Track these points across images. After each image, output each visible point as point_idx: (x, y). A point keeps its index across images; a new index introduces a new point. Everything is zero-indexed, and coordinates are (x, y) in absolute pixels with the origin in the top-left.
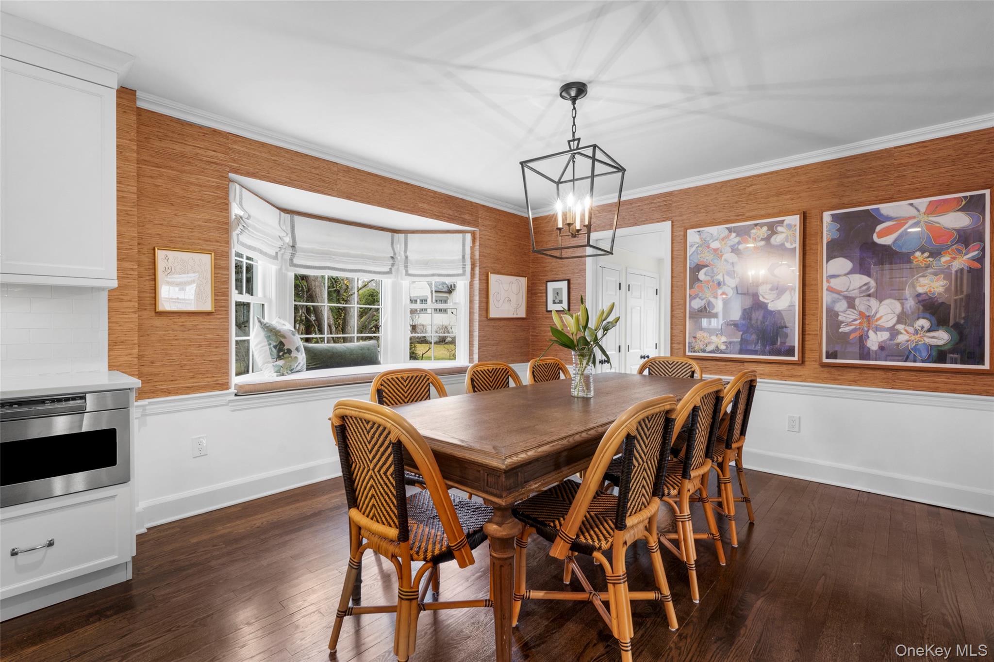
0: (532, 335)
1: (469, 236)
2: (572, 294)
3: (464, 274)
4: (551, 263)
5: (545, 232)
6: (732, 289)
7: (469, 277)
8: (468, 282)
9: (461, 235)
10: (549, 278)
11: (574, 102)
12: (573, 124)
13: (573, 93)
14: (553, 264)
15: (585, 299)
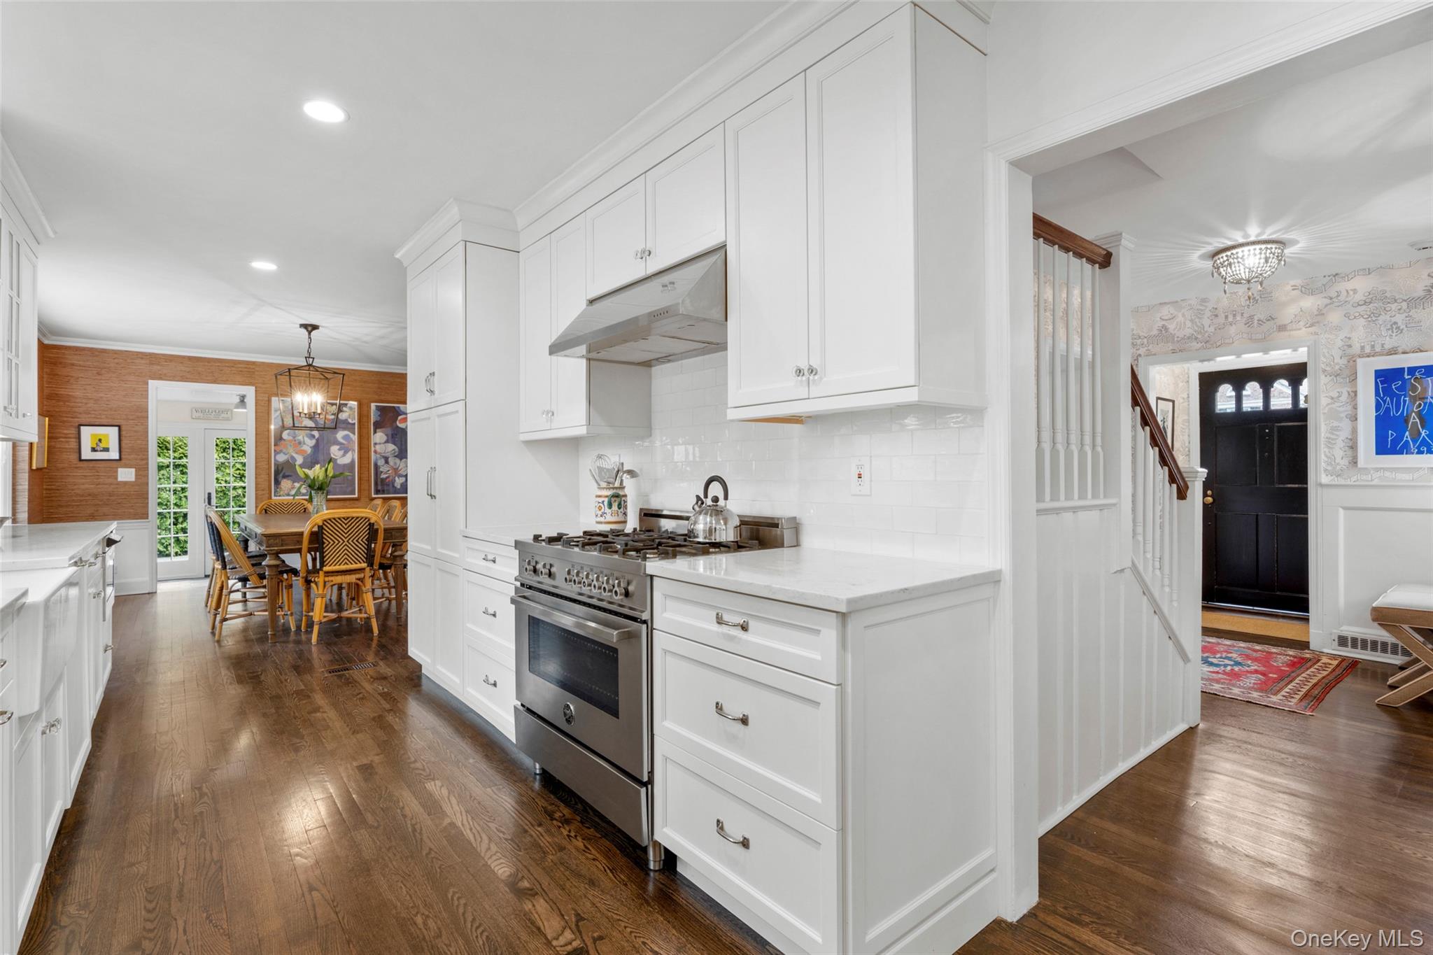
0: (47, 489)
2: (124, 442)
4: (87, 403)
10: (83, 422)
11: (310, 333)
12: (309, 347)
13: (310, 329)
14: (89, 405)
15: (148, 449)
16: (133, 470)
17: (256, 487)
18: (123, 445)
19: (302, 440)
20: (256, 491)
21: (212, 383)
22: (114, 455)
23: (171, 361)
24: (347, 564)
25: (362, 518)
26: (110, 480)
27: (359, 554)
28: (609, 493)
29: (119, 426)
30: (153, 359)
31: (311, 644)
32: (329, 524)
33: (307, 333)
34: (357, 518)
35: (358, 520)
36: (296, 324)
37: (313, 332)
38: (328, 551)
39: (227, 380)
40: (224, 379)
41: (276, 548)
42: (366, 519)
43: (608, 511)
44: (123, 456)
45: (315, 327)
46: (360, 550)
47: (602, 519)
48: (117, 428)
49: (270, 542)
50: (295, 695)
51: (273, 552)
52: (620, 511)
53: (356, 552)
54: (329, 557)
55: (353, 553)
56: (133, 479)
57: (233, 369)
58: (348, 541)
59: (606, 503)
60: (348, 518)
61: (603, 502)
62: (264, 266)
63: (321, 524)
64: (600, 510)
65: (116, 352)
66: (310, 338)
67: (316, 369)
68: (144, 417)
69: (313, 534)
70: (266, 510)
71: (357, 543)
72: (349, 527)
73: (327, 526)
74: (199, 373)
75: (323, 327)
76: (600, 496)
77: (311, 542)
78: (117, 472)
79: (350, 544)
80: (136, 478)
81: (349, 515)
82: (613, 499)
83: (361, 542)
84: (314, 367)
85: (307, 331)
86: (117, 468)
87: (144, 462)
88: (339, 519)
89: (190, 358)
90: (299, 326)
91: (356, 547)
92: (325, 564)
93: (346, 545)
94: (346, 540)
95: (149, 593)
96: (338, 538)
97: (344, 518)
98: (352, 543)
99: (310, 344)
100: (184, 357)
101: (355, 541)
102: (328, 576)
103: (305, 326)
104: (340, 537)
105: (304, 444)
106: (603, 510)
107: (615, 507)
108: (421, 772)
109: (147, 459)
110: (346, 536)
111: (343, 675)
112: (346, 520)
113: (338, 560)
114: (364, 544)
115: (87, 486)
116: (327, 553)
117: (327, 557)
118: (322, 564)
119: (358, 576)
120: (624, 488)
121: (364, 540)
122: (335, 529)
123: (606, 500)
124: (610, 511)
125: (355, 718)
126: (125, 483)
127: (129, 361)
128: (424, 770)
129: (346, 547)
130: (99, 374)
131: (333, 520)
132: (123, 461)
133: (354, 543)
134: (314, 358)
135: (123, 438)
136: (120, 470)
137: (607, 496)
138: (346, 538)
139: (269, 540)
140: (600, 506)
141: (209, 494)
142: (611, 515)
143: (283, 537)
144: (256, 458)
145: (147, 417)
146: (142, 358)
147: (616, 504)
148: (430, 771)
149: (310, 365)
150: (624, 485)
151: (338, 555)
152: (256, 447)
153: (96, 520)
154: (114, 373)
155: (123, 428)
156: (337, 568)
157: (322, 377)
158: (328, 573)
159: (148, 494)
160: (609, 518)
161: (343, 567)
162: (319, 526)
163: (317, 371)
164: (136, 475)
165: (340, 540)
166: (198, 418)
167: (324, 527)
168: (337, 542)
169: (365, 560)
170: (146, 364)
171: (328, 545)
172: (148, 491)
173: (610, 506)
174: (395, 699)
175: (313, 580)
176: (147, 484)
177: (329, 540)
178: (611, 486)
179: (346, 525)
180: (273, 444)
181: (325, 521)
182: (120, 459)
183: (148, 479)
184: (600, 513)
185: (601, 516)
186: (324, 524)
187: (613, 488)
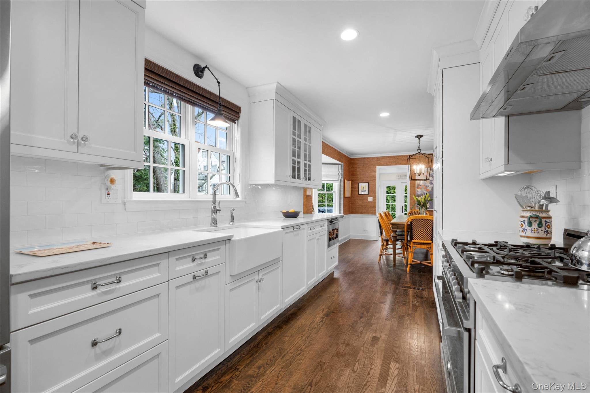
0: (351, 204)
1: (340, 166)
2: (370, 188)
3: (338, 180)
4: (360, 176)
5: (357, 164)
6: (431, 188)
7: (340, 181)
8: (339, 183)
9: (337, 165)
10: (359, 182)
11: (419, 139)
12: (419, 145)
13: (419, 137)
14: (361, 176)
15: (376, 190)
16: (372, 198)
17: (410, 204)
18: (369, 189)
19: (428, 185)
20: (410, 206)
21: (395, 165)
22: (367, 192)
23: (383, 159)
24: (423, 240)
25: (429, 220)
26: (366, 201)
27: (428, 236)
28: (528, 214)
29: (368, 183)
30: (378, 159)
31: (407, 272)
32: (415, 221)
33: (418, 139)
34: (427, 219)
35: (427, 220)
36: (414, 136)
37: (421, 138)
38: (415, 233)
39: (400, 163)
40: (399, 163)
41: (395, 230)
42: (431, 220)
43: (528, 228)
44: (369, 193)
45: (421, 136)
46: (428, 234)
47: (523, 234)
48: (368, 184)
49: (393, 227)
50: (382, 293)
51: (394, 231)
52: (540, 229)
53: (427, 235)
54: (415, 236)
55: (425, 236)
56: (372, 201)
57: (402, 159)
58: (423, 230)
59: (526, 222)
60: (423, 219)
61: (524, 221)
62: (384, 115)
63: (411, 221)
64: (522, 227)
65: (368, 158)
66: (419, 141)
67: (422, 154)
68: (375, 179)
69: (408, 225)
70: (411, 214)
71: (427, 231)
72: (423, 223)
73: (414, 222)
74: (391, 162)
75: (424, 135)
76: (523, 217)
77: (407, 228)
78: (368, 198)
79: (424, 231)
80: (373, 200)
81: (424, 218)
82: (532, 220)
83: (429, 231)
84: (421, 153)
85: (418, 138)
86: (368, 197)
87: (375, 195)
88: (419, 219)
89: (389, 157)
90: (415, 137)
91: (427, 233)
92: (413, 239)
93: (422, 231)
94: (422, 229)
95: (376, 240)
96: (418, 228)
97: (421, 219)
98: (425, 231)
99: (419, 144)
100: (386, 157)
101: (426, 230)
102: (415, 244)
103: (417, 137)
104: (419, 228)
105: (428, 187)
106: (524, 227)
107: (535, 226)
108: (395, 355)
109: (376, 194)
110: (422, 227)
111: (407, 290)
112: (422, 220)
113: (418, 238)
114: (430, 232)
115: (360, 203)
116: (414, 234)
117: (414, 236)
118: (412, 238)
119: (428, 246)
120: (548, 211)
121: (430, 230)
122: (417, 224)
123: (526, 220)
124: (530, 228)
125: (393, 312)
126: (370, 202)
127: (371, 160)
128: (397, 354)
129: (422, 232)
130: (363, 166)
131: (416, 220)
132: (370, 194)
133: (426, 231)
134: (421, 150)
135: (369, 187)
136: (369, 198)
137: (527, 217)
138: (422, 228)
139: (393, 226)
140: (522, 224)
141: (402, 207)
142: (531, 231)
143: (398, 225)
144: (410, 193)
145: (376, 179)
146: (375, 159)
147: (537, 223)
148: (400, 356)
149: (419, 153)
150: (549, 209)
151: (419, 235)
152: (410, 189)
153: (362, 214)
154: (367, 165)
155: (370, 183)
156: (418, 241)
157: (425, 157)
158: (415, 243)
159: (376, 206)
160: (529, 234)
161: (420, 241)
162: (410, 222)
163: (423, 155)
164: (373, 199)
165: (419, 229)
166: (399, 179)
167: (413, 222)
168: (418, 230)
169: (431, 239)
170: (376, 161)
171: (414, 231)
172: (376, 205)
173: (530, 224)
174: (417, 310)
175: (409, 245)
176: (376, 202)
177: (415, 229)
178: (533, 209)
179: (422, 222)
180: (416, 187)
181: (413, 220)
182: (369, 194)
183: (376, 201)
184: (522, 229)
185: (523, 232)
186: (412, 221)
187: (534, 211)
